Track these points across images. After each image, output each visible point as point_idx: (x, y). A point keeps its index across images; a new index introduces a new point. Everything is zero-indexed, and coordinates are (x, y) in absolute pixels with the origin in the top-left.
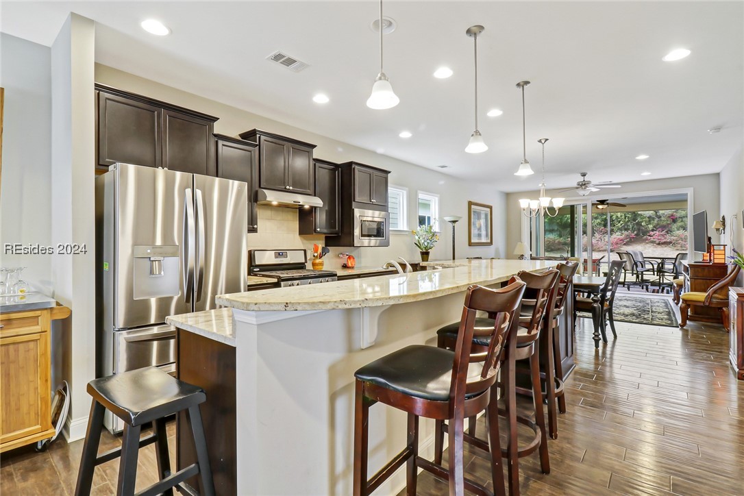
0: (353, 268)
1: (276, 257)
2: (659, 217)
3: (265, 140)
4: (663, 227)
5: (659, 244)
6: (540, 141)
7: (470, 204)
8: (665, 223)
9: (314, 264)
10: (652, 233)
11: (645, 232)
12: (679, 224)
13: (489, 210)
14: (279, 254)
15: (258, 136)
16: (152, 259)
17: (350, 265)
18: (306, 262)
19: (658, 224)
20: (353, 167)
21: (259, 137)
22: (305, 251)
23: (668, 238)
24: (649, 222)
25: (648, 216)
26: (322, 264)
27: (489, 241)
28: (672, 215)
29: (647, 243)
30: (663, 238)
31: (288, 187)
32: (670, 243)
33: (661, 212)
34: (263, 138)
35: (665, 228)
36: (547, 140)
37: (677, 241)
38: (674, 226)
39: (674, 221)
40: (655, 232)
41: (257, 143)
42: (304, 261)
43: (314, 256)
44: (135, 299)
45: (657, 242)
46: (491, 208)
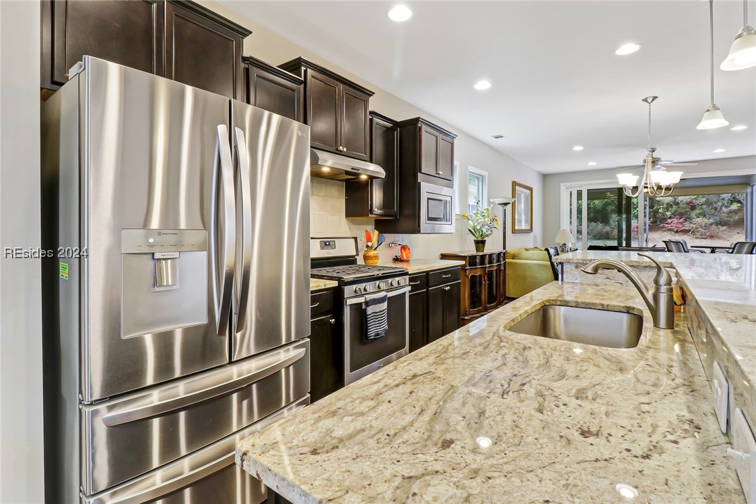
0: (407, 261)
1: (322, 248)
2: (677, 204)
3: (313, 77)
4: (681, 215)
5: (677, 232)
6: (645, 100)
7: (514, 184)
8: (683, 211)
9: (366, 258)
10: (669, 221)
11: (664, 220)
12: (698, 211)
13: (529, 192)
14: (326, 245)
15: (303, 68)
16: (157, 256)
17: (405, 257)
18: (357, 255)
19: (676, 212)
20: (419, 125)
21: (305, 71)
22: (356, 239)
23: (687, 226)
24: (667, 209)
25: (666, 202)
26: (376, 257)
27: (529, 228)
28: (691, 202)
29: (665, 231)
30: (681, 226)
31: (341, 148)
32: (688, 231)
33: (680, 198)
34: (310, 72)
35: (683, 216)
36: (655, 98)
37: (696, 228)
38: (693, 214)
39: (693, 208)
40: (673, 220)
41: (302, 79)
42: (355, 254)
43: (367, 246)
44: (124, 337)
45: (675, 229)
46: (531, 189)
